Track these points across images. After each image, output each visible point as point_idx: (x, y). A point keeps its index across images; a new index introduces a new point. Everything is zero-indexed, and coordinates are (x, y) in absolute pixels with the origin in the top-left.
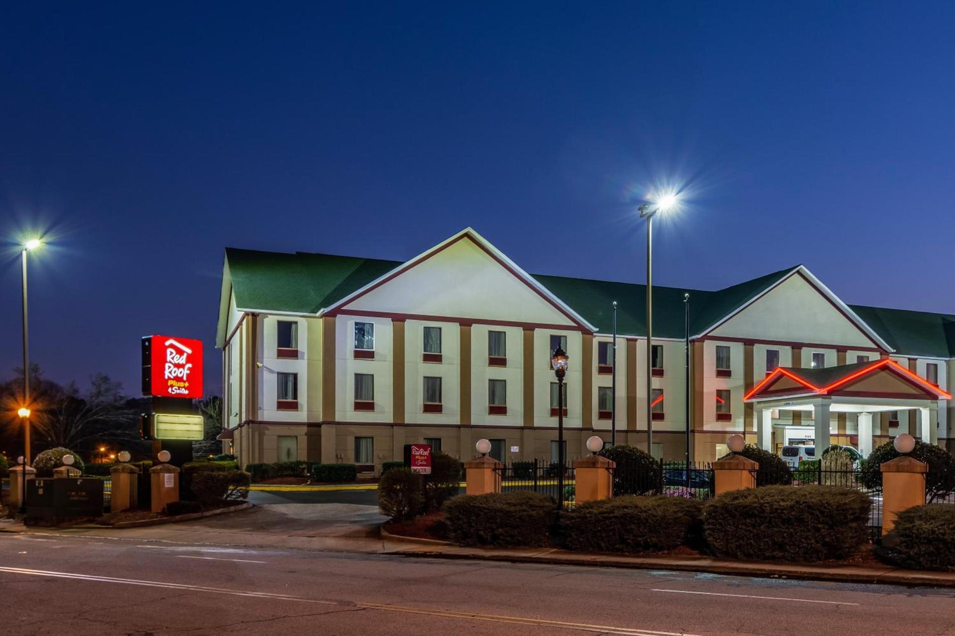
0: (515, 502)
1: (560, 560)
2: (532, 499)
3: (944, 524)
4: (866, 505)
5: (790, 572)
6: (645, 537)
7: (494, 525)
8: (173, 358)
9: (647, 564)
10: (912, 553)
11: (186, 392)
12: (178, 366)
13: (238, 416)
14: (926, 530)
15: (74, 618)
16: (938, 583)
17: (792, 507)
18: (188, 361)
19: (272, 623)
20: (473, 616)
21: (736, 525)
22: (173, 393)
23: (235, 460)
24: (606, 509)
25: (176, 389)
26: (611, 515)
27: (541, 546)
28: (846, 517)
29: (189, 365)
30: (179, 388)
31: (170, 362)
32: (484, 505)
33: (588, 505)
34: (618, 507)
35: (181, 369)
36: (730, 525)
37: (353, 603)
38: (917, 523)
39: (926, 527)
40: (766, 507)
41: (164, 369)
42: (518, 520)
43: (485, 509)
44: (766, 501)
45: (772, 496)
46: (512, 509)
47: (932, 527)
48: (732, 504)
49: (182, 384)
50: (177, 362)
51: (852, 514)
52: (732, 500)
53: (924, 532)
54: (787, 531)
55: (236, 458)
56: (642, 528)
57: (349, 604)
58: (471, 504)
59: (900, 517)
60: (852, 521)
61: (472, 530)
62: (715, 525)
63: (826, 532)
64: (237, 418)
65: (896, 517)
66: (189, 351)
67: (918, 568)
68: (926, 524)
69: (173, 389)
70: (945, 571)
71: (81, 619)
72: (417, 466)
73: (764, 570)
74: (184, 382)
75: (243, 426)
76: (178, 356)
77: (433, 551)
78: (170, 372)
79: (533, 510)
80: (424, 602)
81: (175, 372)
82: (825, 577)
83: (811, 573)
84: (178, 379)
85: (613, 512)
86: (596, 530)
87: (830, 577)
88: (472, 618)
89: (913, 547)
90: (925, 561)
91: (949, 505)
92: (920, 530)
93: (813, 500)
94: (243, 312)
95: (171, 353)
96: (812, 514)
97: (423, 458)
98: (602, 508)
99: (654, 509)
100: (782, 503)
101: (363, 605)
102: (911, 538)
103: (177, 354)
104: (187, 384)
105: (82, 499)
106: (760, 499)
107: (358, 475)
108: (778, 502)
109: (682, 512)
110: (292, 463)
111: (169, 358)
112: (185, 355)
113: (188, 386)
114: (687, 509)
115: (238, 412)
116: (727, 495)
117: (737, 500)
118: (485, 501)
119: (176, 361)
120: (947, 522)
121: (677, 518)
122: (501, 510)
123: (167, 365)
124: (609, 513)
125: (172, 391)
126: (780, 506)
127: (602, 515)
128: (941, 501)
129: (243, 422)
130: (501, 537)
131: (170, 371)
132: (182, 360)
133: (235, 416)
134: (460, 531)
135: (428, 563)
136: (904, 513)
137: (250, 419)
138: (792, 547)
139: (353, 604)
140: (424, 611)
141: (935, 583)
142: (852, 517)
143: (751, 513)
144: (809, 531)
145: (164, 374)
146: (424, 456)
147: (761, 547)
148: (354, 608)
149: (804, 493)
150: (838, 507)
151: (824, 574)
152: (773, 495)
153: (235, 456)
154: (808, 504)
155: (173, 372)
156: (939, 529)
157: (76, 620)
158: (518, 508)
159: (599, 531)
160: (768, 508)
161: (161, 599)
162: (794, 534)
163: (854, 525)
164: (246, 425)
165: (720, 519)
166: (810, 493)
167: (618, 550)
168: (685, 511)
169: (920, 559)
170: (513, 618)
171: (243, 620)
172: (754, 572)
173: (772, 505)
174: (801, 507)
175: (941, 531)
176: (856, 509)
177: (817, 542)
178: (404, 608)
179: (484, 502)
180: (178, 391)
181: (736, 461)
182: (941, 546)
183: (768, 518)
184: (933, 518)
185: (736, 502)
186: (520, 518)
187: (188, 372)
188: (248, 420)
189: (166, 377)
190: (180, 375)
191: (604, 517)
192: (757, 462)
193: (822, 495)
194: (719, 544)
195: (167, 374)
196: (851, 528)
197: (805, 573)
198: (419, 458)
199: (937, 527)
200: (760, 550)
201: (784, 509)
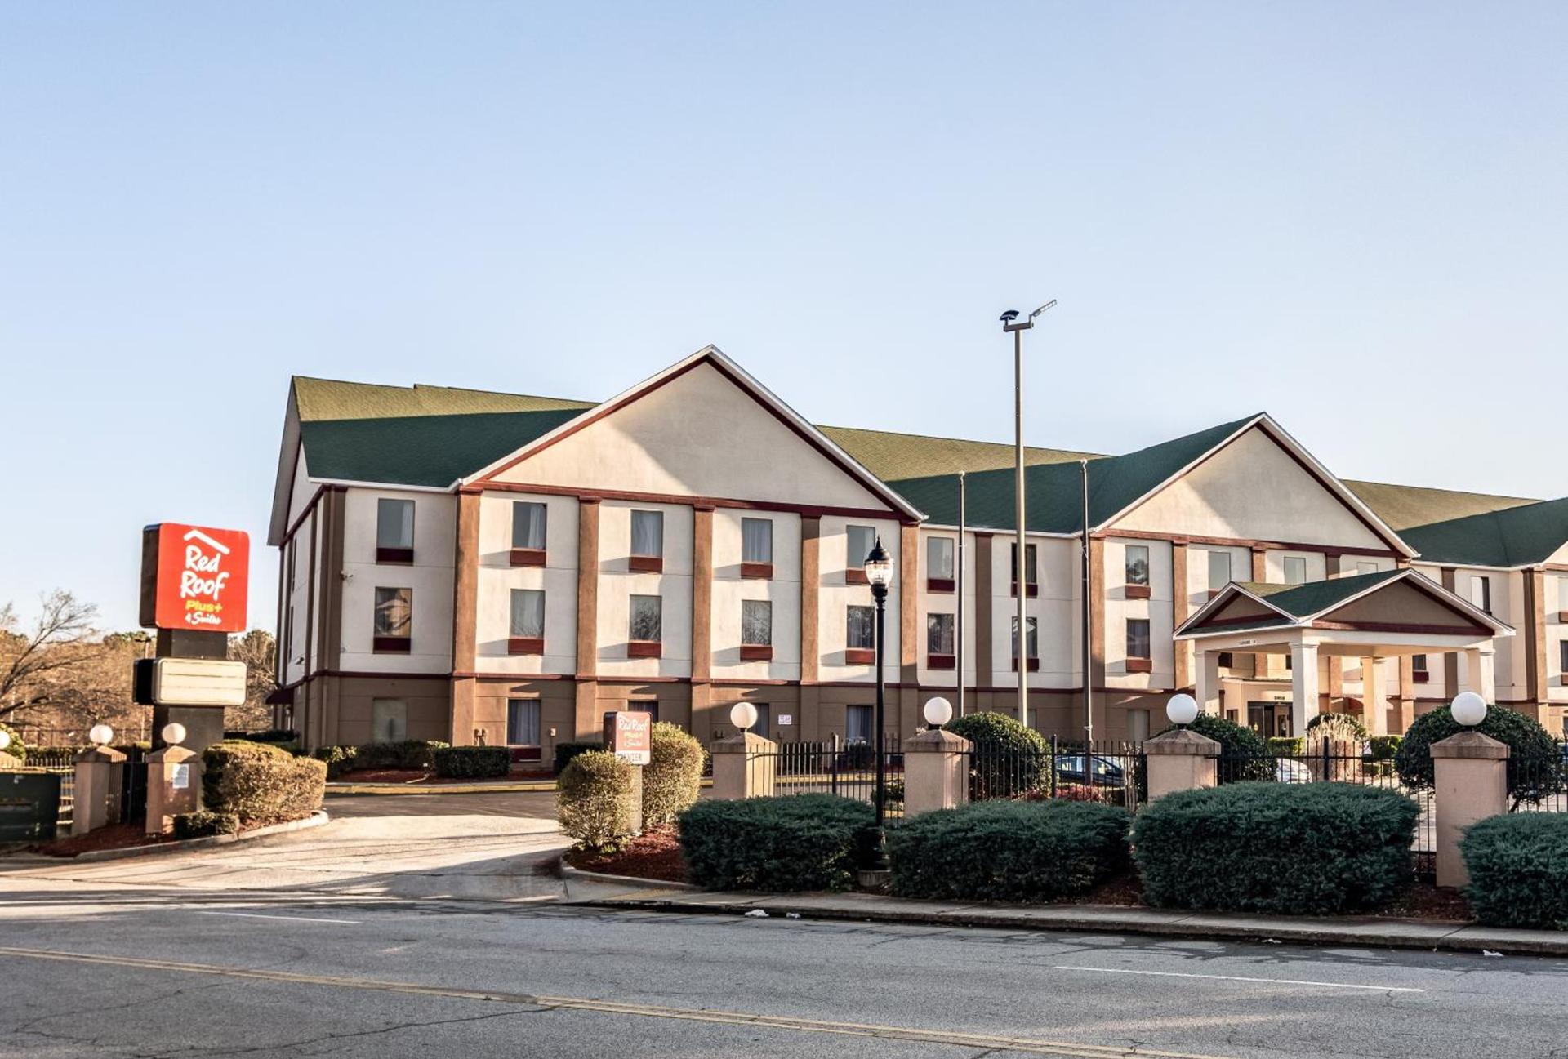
0: (801, 813)
1: (881, 914)
2: (829, 807)
3: (1546, 848)
4: (1409, 815)
5: (1286, 932)
6: (1030, 873)
7: (763, 852)
8: (196, 563)
9: (1036, 920)
10: (1492, 899)
11: (217, 621)
12: (205, 576)
13: (303, 662)
14: (1516, 859)
15: (17, 1031)
16: (1544, 950)
17: (1284, 819)
18: (222, 568)
19: (386, 1038)
20: (752, 1020)
21: (1187, 852)
22: (194, 623)
23: (295, 740)
24: (962, 823)
25: (199, 616)
26: (970, 835)
27: (845, 890)
28: (1377, 837)
29: (225, 575)
30: (205, 614)
31: (191, 569)
32: (747, 819)
33: (929, 819)
34: (982, 821)
35: (210, 582)
36: (1178, 852)
37: (529, 997)
38: (1500, 845)
39: (1517, 853)
40: (1240, 818)
41: (179, 582)
42: (805, 844)
43: (749, 824)
44: (1240, 809)
45: (1251, 800)
46: (796, 824)
47: (1526, 854)
48: (1181, 816)
49: (209, 607)
50: (202, 569)
51: (1387, 831)
52: (1181, 808)
53: (1513, 862)
54: (1276, 860)
55: (298, 736)
56: (1024, 856)
57: (522, 998)
58: (723, 816)
59: (1469, 837)
60: (1388, 843)
61: (724, 861)
62: (1152, 852)
63: (1345, 863)
64: (302, 667)
65: (1463, 835)
66: (226, 550)
67: (1504, 924)
68: (1516, 847)
69: (195, 615)
70: (1553, 929)
71: (28, 1033)
72: (625, 749)
73: (1243, 930)
74: (215, 603)
75: (313, 679)
76: (206, 558)
77: (656, 899)
78: (191, 587)
79: (832, 827)
80: (658, 994)
81: (199, 586)
82: (1347, 941)
83: (1323, 935)
84: (203, 598)
85: (972, 830)
86: (943, 861)
87: (1356, 941)
88: (751, 1023)
89: (1494, 888)
90: (1516, 914)
91: (1548, 815)
92: (1505, 858)
93: (1321, 807)
94: (320, 485)
95: (194, 554)
96: (1319, 831)
97: (636, 736)
98: (954, 822)
99: (1045, 823)
100: (1267, 813)
101: (549, 1001)
102: (1491, 873)
103: (204, 554)
104: (219, 608)
105: (20, 809)
106: (1228, 804)
107: (512, 766)
108: (1261, 811)
109: (1092, 829)
110: (395, 745)
111: (189, 562)
112: (218, 556)
113: (220, 611)
114: (1102, 823)
115: (304, 657)
116: (1170, 799)
117: (1190, 807)
118: (747, 810)
119: (201, 567)
120: (1550, 844)
121: (1084, 840)
122: (776, 827)
123: (186, 574)
124: (966, 831)
125: (193, 619)
126: (1264, 817)
127: (954, 835)
128: (1533, 808)
129: (312, 673)
130: (776, 874)
131: (189, 585)
132: (213, 566)
133: (299, 663)
134: (702, 865)
135: (650, 922)
136: (1476, 828)
137: (326, 668)
138: (1285, 889)
139: (531, 1000)
140: (662, 1011)
141: (1538, 950)
142: (1388, 836)
143: (1213, 830)
144: (1313, 860)
145: (179, 591)
146: (639, 732)
147: (1232, 890)
148: (535, 1007)
149: (1304, 794)
150: (1362, 818)
151: (1346, 936)
152: (1251, 797)
153: (295, 732)
154: (1312, 813)
155: (195, 586)
156: (1539, 857)
157: (18, 1034)
158: (806, 822)
159: (947, 863)
160: (1244, 821)
161: (175, 994)
162: (1289, 866)
163: (1390, 850)
164: (317, 679)
165: (1161, 840)
166: (1314, 795)
167: (981, 896)
168: (1098, 827)
169: (1506, 908)
170: (826, 1023)
171: (332, 1032)
172: (1223, 933)
173: (1250, 816)
174: (1301, 818)
175: (1542, 860)
176: (1393, 822)
177: (1330, 880)
178: (624, 1005)
179: (746, 813)
180: (203, 620)
181: (1185, 740)
182: (1542, 885)
183: (1244, 839)
184: (1527, 837)
185: (1188, 811)
186: (809, 840)
187: (222, 586)
188: (320, 669)
189: (183, 595)
190: (208, 592)
191: (958, 838)
192: (1217, 740)
193: (1335, 797)
194: (1158, 884)
195: (185, 590)
196: (1386, 854)
197: (1312, 934)
198: (629, 734)
199: (1534, 853)
200: (1230, 895)
201: (1271, 823)
